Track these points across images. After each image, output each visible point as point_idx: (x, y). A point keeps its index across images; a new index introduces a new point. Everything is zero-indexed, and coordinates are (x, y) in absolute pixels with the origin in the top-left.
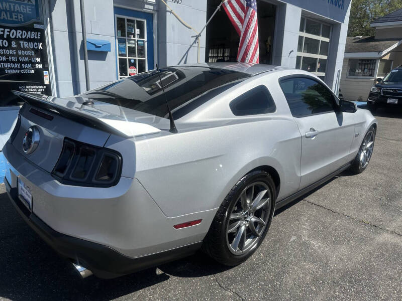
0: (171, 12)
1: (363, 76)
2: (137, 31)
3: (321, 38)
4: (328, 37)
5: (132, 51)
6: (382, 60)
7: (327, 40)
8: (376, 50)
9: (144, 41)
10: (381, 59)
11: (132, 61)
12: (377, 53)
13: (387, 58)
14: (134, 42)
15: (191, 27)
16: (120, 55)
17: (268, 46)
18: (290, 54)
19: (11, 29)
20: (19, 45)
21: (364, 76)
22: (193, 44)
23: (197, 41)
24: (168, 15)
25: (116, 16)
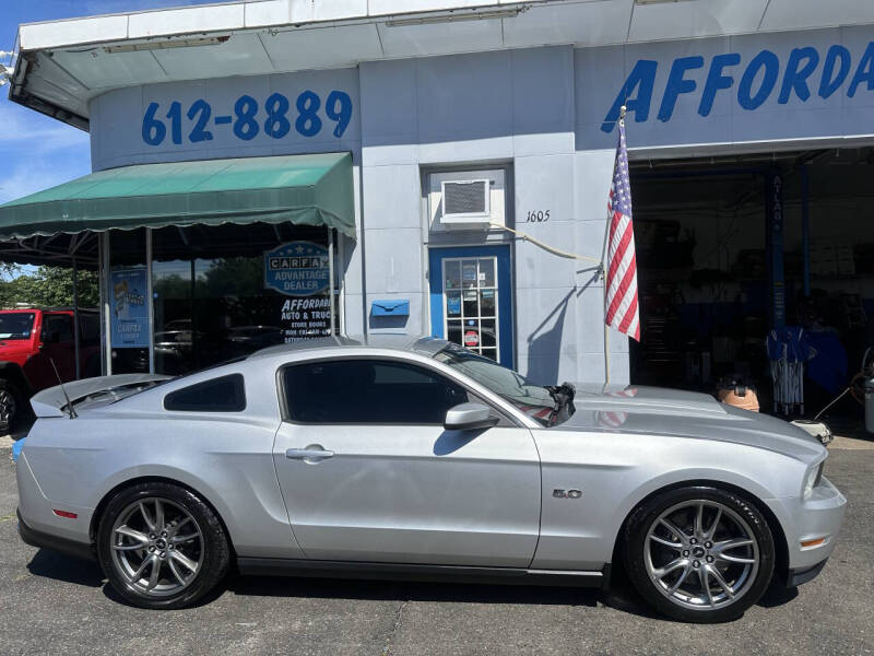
0: (523, 238)
2: (481, 276)
5: (470, 309)
9: (494, 290)
11: (471, 323)
14: (475, 293)
15: (572, 255)
16: (449, 316)
19: (304, 298)
20: (310, 315)
22: (589, 283)
23: (601, 276)
24: (518, 243)
25: (444, 260)
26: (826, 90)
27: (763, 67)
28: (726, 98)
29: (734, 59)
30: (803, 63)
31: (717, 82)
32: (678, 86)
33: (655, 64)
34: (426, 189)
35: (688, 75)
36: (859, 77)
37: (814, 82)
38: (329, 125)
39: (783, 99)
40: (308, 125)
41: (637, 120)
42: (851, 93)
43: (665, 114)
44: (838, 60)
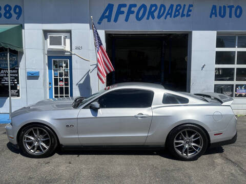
0: (75, 54)
2: (64, 65)
5: (61, 75)
9: (68, 70)
11: (61, 79)
14: (62, 70)
16: (54, 77)
22: (94, 69)
24: (73, 56)
25: (53, 60)
26: (159, 17)
27: (143, 9)
28: (132, 17)
29: (135, 6)
30: (153, 8)
31: (130, 12)
32: (119, 12)
33: (113, 5)
34: (46, 38)
35: (122, 9)
36: (168, 14)
37: (156, 14)
38: (14, 16)
39: (148, 18)
40: (8, 15)
41: (108, 21)
42: (165, 18)
43: (116, 20)
44: (163, 8)
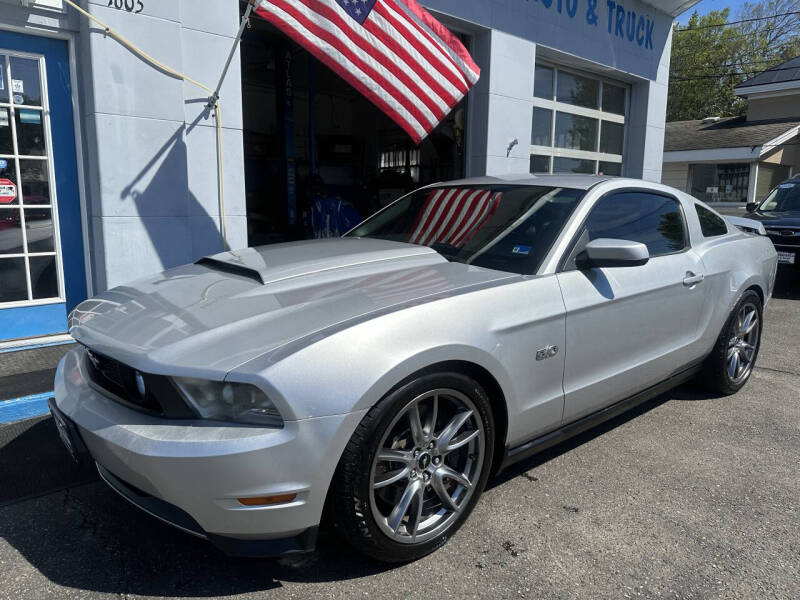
0: (106, 33)
1: (722, 201)
2: (16, 86)
3: (600, 115)
4: (620, 112)
6: (764, 166)
7: (619, 119)
8: (746, 144)
10: (761, 162)
12: (750, 149)
13: (776, 159)
14: (5, 113)
15: (181, 75)
17: (458, 133)
18: (510, 149)
21: (726, 201)
22: (199, 119)
23: (212, 112)
